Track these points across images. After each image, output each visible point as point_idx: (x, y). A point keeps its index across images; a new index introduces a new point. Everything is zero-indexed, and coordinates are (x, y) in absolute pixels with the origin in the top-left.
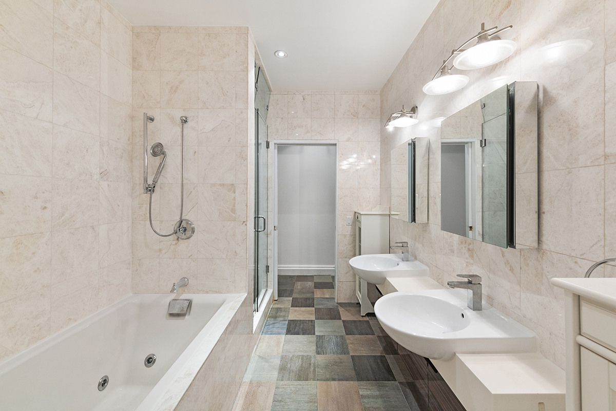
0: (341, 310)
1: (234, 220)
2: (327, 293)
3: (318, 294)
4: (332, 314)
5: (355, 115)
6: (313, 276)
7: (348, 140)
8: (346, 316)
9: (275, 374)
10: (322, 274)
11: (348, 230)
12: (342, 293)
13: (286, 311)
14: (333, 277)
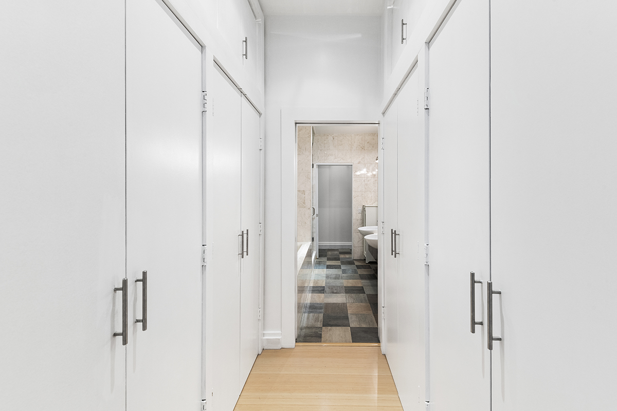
0: (355, 262)
1: (305, 207)
2: (347, 256)
3: (342, 256)
4: (351, 263)
5: (363, 148)
6: (338, 249)
7: (359, 163)
8: (357, 263)
9: (325, 278)
10: (344, 248)
11: (359, 216)
12: (356, 254)
13: (326, 262)
14: (351, 250)
